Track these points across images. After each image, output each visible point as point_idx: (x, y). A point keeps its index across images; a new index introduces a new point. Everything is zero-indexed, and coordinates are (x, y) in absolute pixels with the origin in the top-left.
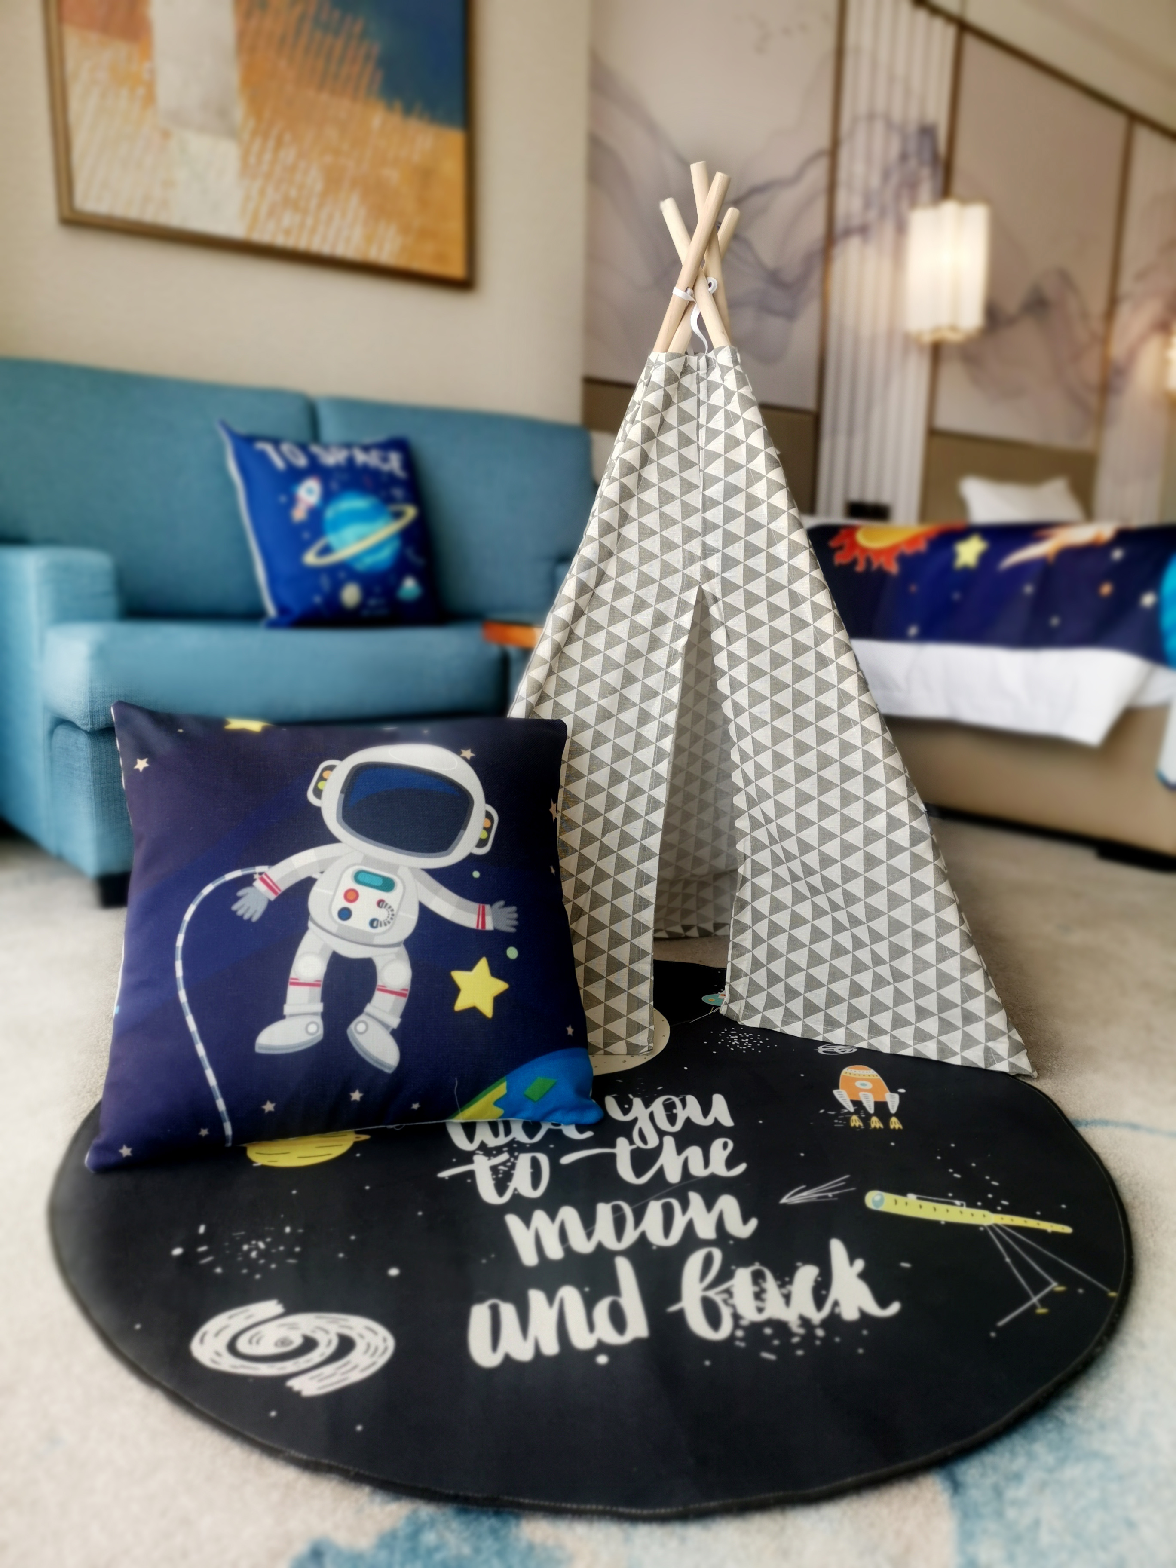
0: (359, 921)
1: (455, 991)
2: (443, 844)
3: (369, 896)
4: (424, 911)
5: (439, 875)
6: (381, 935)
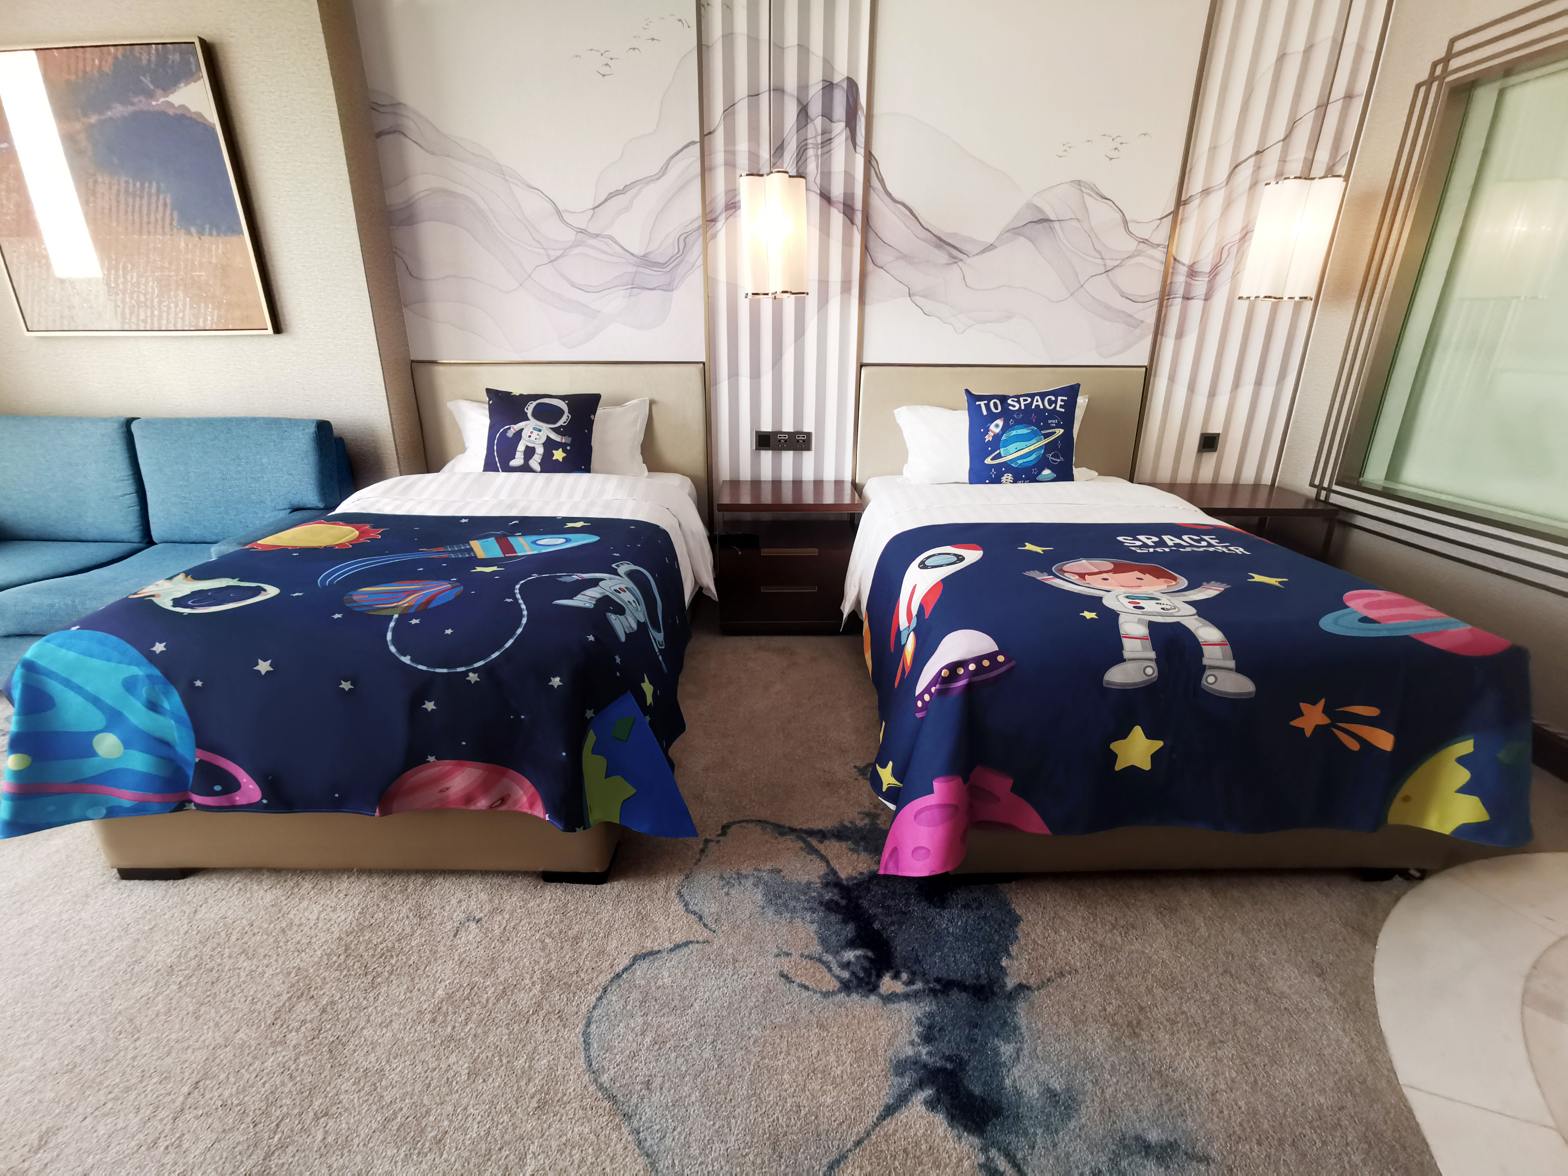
0: (533, 438)
1: (553, 455)
2: (555, 423)
3: (536, 433)
5: (553, 429)
6: (537, 442)
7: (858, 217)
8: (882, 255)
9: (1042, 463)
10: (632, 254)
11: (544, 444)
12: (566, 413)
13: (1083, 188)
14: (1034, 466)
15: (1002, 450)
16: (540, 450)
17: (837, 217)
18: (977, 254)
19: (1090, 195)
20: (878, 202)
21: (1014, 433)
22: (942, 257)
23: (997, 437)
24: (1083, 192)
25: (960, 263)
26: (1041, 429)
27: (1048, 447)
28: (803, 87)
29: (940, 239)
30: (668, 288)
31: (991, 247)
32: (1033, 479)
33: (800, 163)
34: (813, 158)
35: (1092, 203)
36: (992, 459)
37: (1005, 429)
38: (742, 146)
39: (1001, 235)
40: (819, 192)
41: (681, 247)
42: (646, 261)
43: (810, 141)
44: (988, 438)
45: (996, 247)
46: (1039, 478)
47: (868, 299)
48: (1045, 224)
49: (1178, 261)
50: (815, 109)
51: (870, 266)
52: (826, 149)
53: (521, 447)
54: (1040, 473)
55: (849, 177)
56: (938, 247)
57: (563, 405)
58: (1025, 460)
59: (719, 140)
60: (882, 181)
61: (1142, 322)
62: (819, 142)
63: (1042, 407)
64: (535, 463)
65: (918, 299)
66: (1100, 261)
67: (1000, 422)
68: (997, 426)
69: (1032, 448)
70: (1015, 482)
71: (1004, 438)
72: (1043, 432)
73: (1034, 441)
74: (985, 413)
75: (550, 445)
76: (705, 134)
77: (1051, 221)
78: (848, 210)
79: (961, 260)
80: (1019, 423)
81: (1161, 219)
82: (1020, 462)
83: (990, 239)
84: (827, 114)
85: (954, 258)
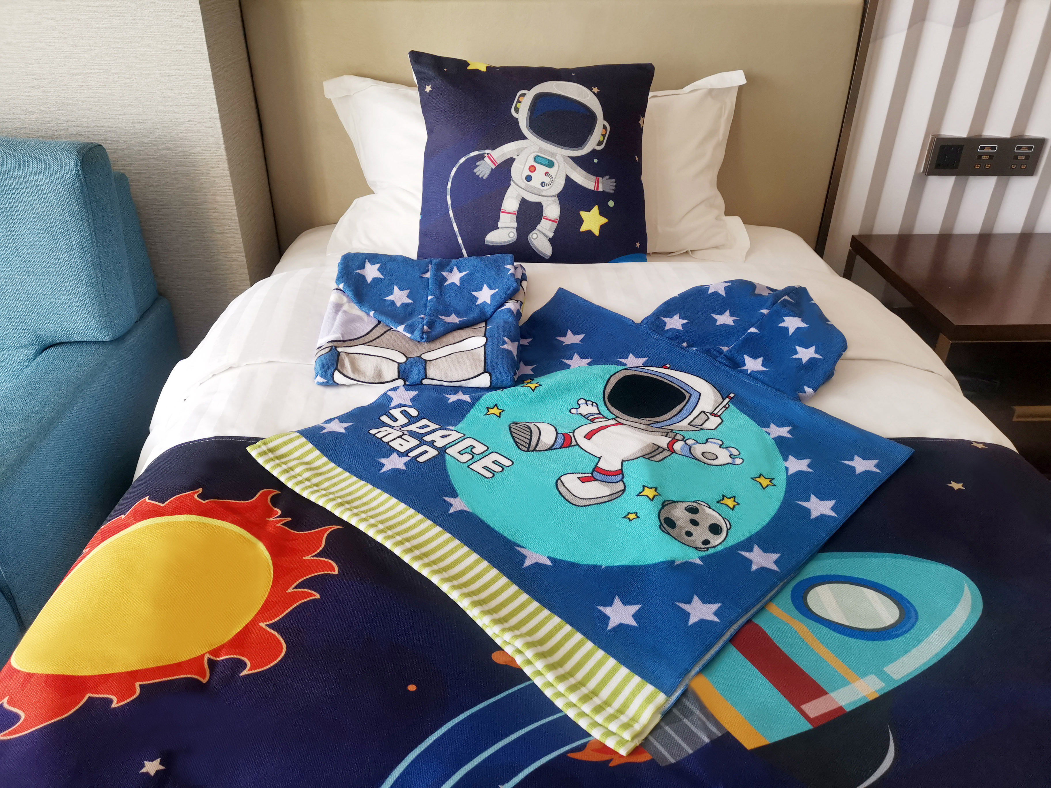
0: (535, 182)
1: (581, 221)
2: (579, 143)
3: (541, 169)
4: (568, 179)
5: (577, 160)
6: (545, 190)
11: (559, 196)
16: (552, 210)
53: (510, 203)
75: (572, 198)
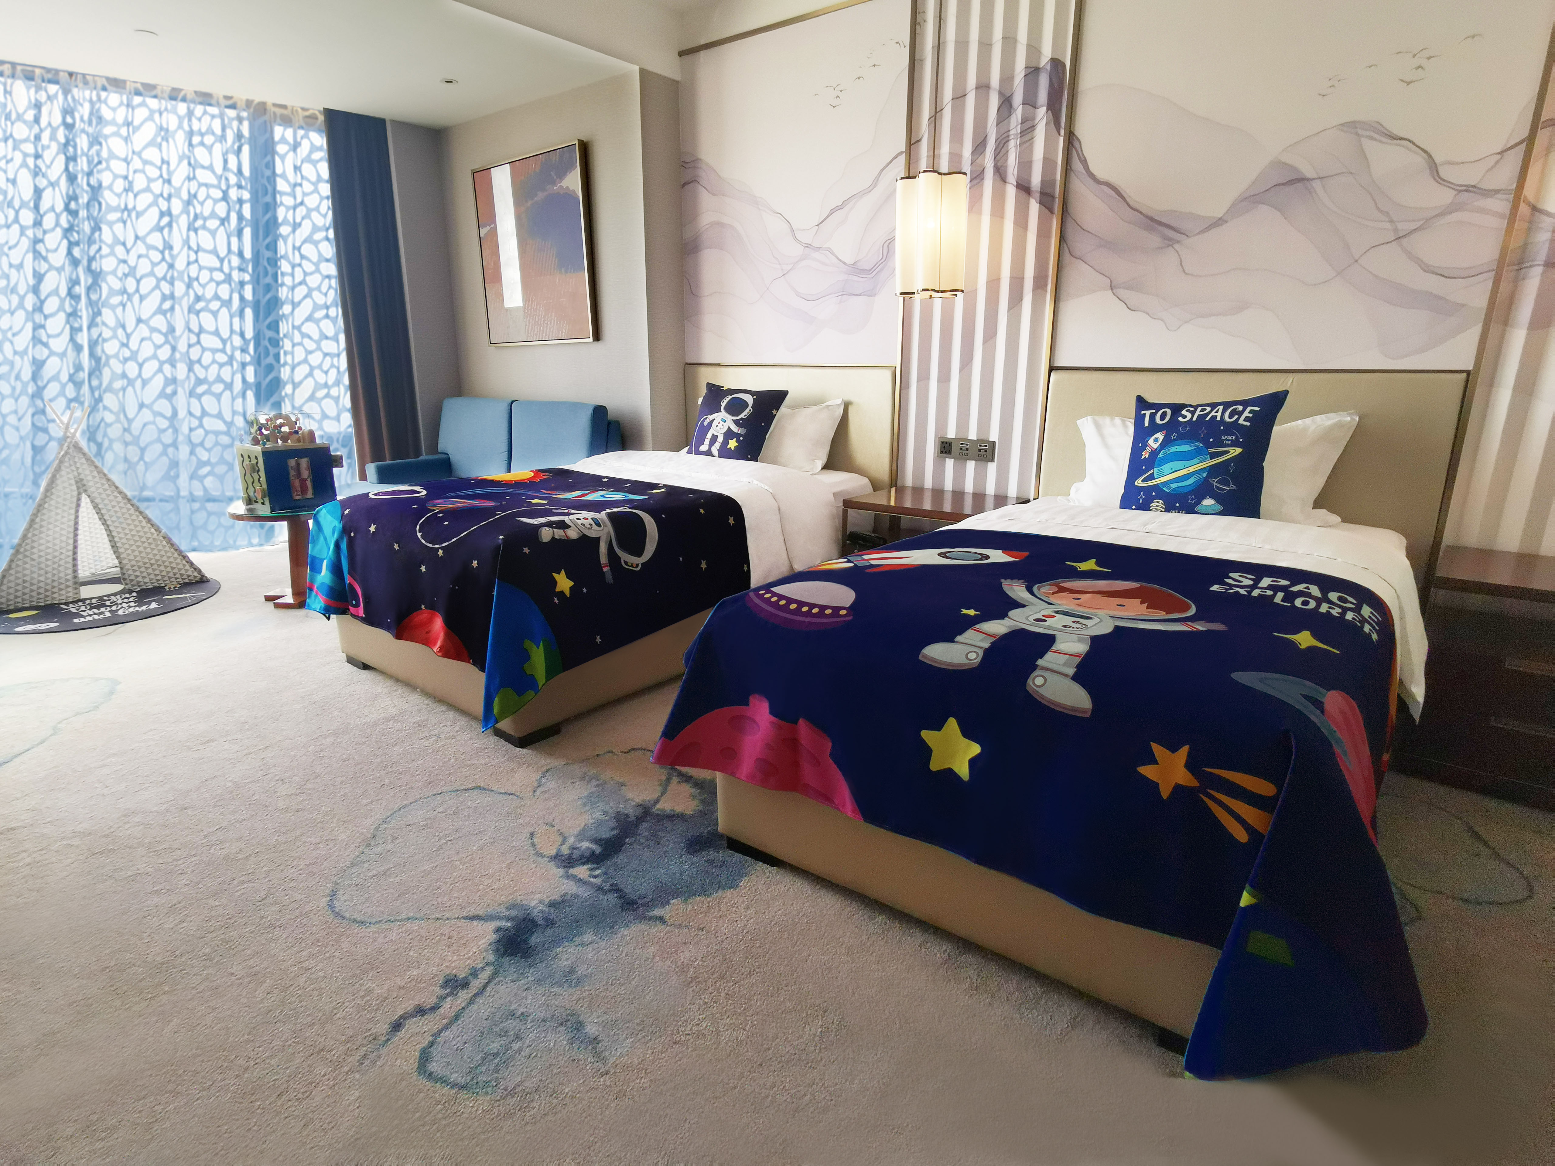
0: (719, 428)
2: (738, 415)
5: (734, 421)
7: (1057, 206)
8: (1079, 243)
9: (1202, 490)
10: (845, 263)
11: (724, 434)
12: (750, 407)
13: (1360, 132)
14: (1190, 493)
15: (1156, 469)
16: (720, 439)
17: (1034, 207)
18: (1199, 233)
19: (1371, 138)
20: (1081, 188)
21: (1174, 449)
22: (1153, 240)
23: (1154, 453)
24: (1357, 134)
25: (1177, 246)
26: (1208, 445)
27: (1213, 471)
28: (1007, 79)
29: (1151, 219)
30: (871, 293)
31: (1219, 222)
32: (1190, 509)
33: (998, 158)
34: (1013, 149)
35: (1376, 150)
36: (1142, 481)
37: (1165, 444)
38: (945, 149)
39: (1233, 205)
40: (1015, 184)
41: (885, 254)
42: (856, 269)
43: (1011, 132)
44: (1145, 455)
45: (1226, 222)
46: (1198, 508)
47: (1063, 295)
48: (1300, 185)
49: (1541, 211)
50: (1018, 99)
51: (1067, 256)
52: (1026, 138)
53: (709, 436)
54: (1199, 502)
55: (1048, 162)
56: (1149, 229)
57: (749, 399)
58: (1180, 484)
59: (924, 148)
60: (1084, 162)
61: (1463, 305)
62: (1019, 131)
63: (1218, 419)
64: (715, 450)
65: (1122, 292)
66: (1388, 225)
67: (1160, 436)
68: (1156, 440)
69: (1192, 469)
70: (1167, 510)
71: (1161, 455)
72: (1210, 450)
73: (1196, 460)
74: (1147, 424)
75: (729, 434)
76: (912, 143)
77: (1308, 180)
78: (1046, 199)
79: (1178, 242)
80: (1183, 438)
81: (1501, 153)
82: (1174, 486)
83: (1219, 212)
84: (1030, 102)
85: (1170, 239)
